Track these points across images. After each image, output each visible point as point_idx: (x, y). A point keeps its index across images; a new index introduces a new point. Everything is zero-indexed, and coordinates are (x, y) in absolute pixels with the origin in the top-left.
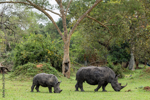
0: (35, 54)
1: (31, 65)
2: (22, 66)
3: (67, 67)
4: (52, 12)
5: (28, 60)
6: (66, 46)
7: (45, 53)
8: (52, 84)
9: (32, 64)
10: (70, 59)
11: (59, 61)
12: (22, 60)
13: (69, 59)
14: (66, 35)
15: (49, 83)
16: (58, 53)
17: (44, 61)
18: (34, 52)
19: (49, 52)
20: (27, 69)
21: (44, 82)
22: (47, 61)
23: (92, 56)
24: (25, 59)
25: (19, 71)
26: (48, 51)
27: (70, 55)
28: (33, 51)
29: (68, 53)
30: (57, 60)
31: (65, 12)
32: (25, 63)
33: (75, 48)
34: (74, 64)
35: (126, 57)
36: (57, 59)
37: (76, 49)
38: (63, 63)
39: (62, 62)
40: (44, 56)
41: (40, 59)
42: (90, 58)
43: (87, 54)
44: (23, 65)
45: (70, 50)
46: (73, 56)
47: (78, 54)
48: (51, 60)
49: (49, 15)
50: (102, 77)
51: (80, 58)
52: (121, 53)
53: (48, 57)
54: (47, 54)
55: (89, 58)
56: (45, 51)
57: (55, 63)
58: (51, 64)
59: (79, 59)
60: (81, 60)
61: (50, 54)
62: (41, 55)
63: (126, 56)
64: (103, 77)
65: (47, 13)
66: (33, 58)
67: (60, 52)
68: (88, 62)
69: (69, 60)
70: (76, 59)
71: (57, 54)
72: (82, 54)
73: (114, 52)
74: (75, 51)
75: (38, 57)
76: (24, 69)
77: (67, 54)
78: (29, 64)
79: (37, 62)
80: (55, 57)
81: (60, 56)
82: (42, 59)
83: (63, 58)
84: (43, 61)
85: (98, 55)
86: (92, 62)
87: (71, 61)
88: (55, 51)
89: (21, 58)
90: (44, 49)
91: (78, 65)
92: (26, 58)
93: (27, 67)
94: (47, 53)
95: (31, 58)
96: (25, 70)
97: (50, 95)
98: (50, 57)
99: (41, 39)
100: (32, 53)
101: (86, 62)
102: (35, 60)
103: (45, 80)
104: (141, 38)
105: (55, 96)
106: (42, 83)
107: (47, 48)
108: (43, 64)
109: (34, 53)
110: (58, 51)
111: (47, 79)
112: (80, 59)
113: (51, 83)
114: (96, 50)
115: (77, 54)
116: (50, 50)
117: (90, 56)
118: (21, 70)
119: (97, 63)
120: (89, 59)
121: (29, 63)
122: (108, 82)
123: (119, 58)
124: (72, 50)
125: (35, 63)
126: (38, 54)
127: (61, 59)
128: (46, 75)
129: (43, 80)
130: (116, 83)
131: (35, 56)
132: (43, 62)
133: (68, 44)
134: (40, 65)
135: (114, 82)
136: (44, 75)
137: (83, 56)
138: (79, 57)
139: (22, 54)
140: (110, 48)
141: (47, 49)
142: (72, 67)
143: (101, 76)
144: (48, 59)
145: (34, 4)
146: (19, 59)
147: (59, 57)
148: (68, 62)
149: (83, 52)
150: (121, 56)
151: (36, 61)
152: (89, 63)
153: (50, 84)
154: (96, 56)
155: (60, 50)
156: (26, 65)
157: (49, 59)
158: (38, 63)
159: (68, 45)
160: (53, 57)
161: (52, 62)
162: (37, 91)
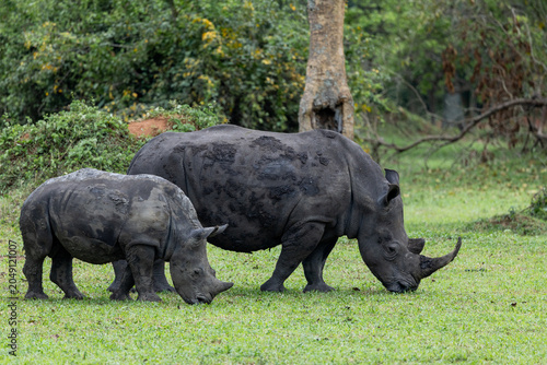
0: (117, 50)
1: (91, 121)
2: (32, 128)
5: (71, 85)
7: (184, 43)
8: (156, 242)
9: (101, 116)
10: (352, 82)
11: (274, 93)
12: (32, 85)
13: (343, 81)
15: (135, 234)
16: (267, 38)
17: (177, 95)
18: (109, 34)
19: (211, 35)
20: (62, 150)
21: (97, 226)
22: (195, 96)
23: (493, 65)
24: (52, 78)
25: (13, 157)
26: (203, 30)
27: (347, 53)
28: (104, 28)
29: (340, 41)
30: (263, 84)
32: (52, 104)
33: (379, 9)
34: (373, 113)
36: (262, 79)
37: (390, 16)
38: (306, 105)
39: (296, 101)
40: (176, 62)
41: (152, 80)
42: (483, 73)
43: (459, 48)
44: (36, 118)
45: (350, 19)
46: (370, 63)
47: (402, 47)
48: (223, 87)
50: (311, 201)
51: (418, 76)
53: (203, 69)
54: (197, 46)
55: (476, 72)
56: (182, 30)
57: (249, 105)
58: (225, 111)
59: (406, 78)
60: (423, 88)
61: (219, 51)
62: (155, 56)
64: (318, 200)
66: (101, 75)
67: (285, 33)
68: (466, 98)
69: (344, 89)
70: (388, 84)
71: (262, 45)
72: (428, 51)
74: (381, 30)
75: (134, 65)
76: (46, 150)
77: (334, 50)
78: (80, 112)
79: (127, 104)
80: (250, 69)
81: (285, 59)
83: (302, 72)
84: (169, 91)
85: (533, 54)
86: (499, 99)
87: (357, 97)
88: (247, 30)
89: (21, 76)
90: (176, 14)
91: (403, 118)
92: (60, 73)
93: (68, 133)
94: (197, 40)
95: (89, 74)
96: (54, 152)
97: (217, 323)
98: (214, 65)
100: (94, 39)
101: (453, 102)
102: (120, 89)
103: (104, 213)
105: (249, 326)
106: (87, 233)
107: (199, 10)
108: (172, 115)
109: (112, 39)
110: (268, 26)
111: (119, 204)
112: (415, 83)
113: (150, 230)
114: (518, 18)
115: (397, 47)
116: (219, 23)
117: (484, 60)
118: (22, 155)
119: (528, 106)
120: (472, 81)
121: (76, 110)
122: (342, 228)
124: (363, 21)
125: (115, 109)
126: (138, 50)
127: (289, 80)
128: (110, 184)
129: (92, 211)
130: (388, 239)
131: (118, 59)
132: (173, 103)
134: (152, 124)
135: (375, 233)
136: (94, 181)
137: (437, 64)
138: (410, 68)
139: (33, 49)
141: (195, 16)
142: (363, 131)
143: (306, 193)
144: (203, 84)
146: (14, 77)
147: (280, 69)
148: (340, 104)
149: (436, 31)
151: (126, 95)
152: (472, 109)
153: (146, 239)
154: (525, 59)
155: (281, 18)
156: (60, 120)
157: (211, 82)
158: (134, 107)
160: (238, 65)
161: (232, 100)
162: (67, 296)
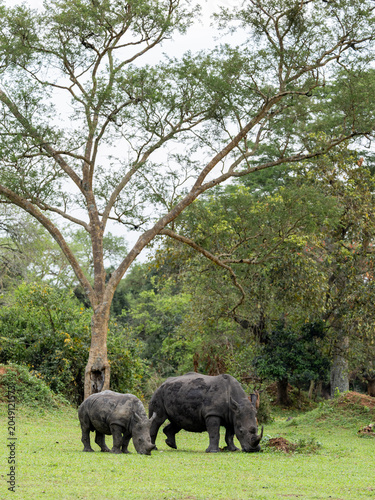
0: (27, 346)
3: (98, 382)
4: (66, 217)
6: (98, 320)
7: (57, 344)
8: (123, 424)
13: (106, 359)
14: (102, 285)
15: (115, 419)
17: (52, 367)
18: (24, 338)
19: (68, 340)
21: (102, 416)
22: (60, 367)
26: (65, 338)
28: (23, 336)
29: (105, 341)
31: (100, 218)
35: (313, 367)
40: (53, 352)
41: (42, 360)
42: (211, 366)
48: (73, 364)
49: (51, 224)
50: (207, 408)
52: (300, 353)
53: (65, 355)
54: (62, 345)
55: (208, 366)
56: (57, 338)
61: (72, 348)
62: (44, 349)
63: (316, 363)
64: (211, 408)
65: (44, 218)
66: (20, 357)
69: (106, 362)
73: (278, 351)
75: (34, 353)
82: (46, 361)
84: (49, 365)
88: (86, 339)
90: (54, 331)
94: (62, 342)
95: (15, 357)
98: (70, 354)
99: (45, 301)
100: (17, 341)
103: (105, 410)
104: (359, 309)
107: (64, 329)
109: (25, 341)
116: (73, 336)
120: (206, 369)
123: (293, 369)
126: (36, 346)
129: (101, 409)
130: (240, 426)
131: (28, 350)
133: (104, 312)
135: (236, 423)
140: (267, 338)
141: (62, 332)
143: (205, 405)
144: (64, 362)
145: (5, 190)
150: (298, 362)
157: (67, 362)
159: (103, 317)
160: (81, 354)
161: (77, 370)
162: (103, 451)
